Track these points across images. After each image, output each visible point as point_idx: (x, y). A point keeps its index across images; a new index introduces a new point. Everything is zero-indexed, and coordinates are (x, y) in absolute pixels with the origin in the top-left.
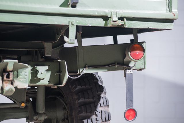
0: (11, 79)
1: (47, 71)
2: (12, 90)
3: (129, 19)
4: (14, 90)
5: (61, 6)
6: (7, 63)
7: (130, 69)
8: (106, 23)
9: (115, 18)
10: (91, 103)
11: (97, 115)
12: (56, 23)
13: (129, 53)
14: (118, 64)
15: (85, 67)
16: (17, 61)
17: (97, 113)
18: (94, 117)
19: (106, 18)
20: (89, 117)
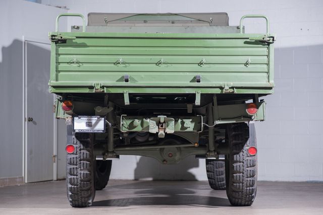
0: (164, 127)
1: (191, 122)
2: (163, 135)
3: (237, 88)
4: (164, 134)
5: (191, 82)
6: (160, 118)
7: (252, 120)
8: (222, 91)
9: (227, 88)
10: (240, 143)
11: (243, 152)
12: (187, 92)
13: (247, 110)
14: (244, 117)
15: (219, 119)
16: (166, 116)
17: (244, 150)
18: (241, 153)
19: (222, 88)
20: (238, 153)
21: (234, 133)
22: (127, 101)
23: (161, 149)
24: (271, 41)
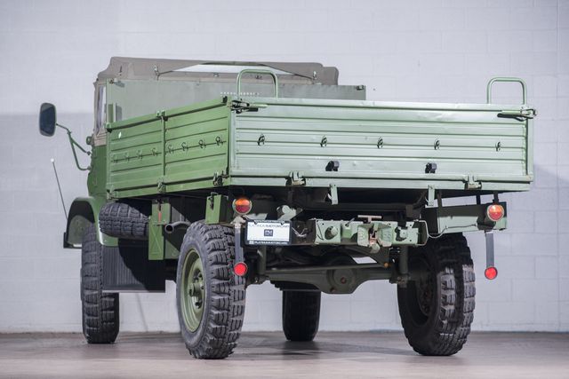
0: (376, 238)
4: (379, 248)
8: (466, 186)
9: (471, 181)
13: (488, 213)
21: (442, 248)
22: (334, 198)
23: (328, 271)
24: (531, 116)
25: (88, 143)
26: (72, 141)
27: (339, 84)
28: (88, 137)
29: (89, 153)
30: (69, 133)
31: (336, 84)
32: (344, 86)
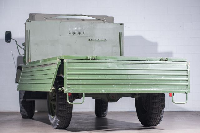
25: (23, 45)
26: (17, 45)
27: (114, 22)
28: (23, 43)
29: (23, 49)
30: (16, 42)
31: (113, 23)
32: (116, 23)
